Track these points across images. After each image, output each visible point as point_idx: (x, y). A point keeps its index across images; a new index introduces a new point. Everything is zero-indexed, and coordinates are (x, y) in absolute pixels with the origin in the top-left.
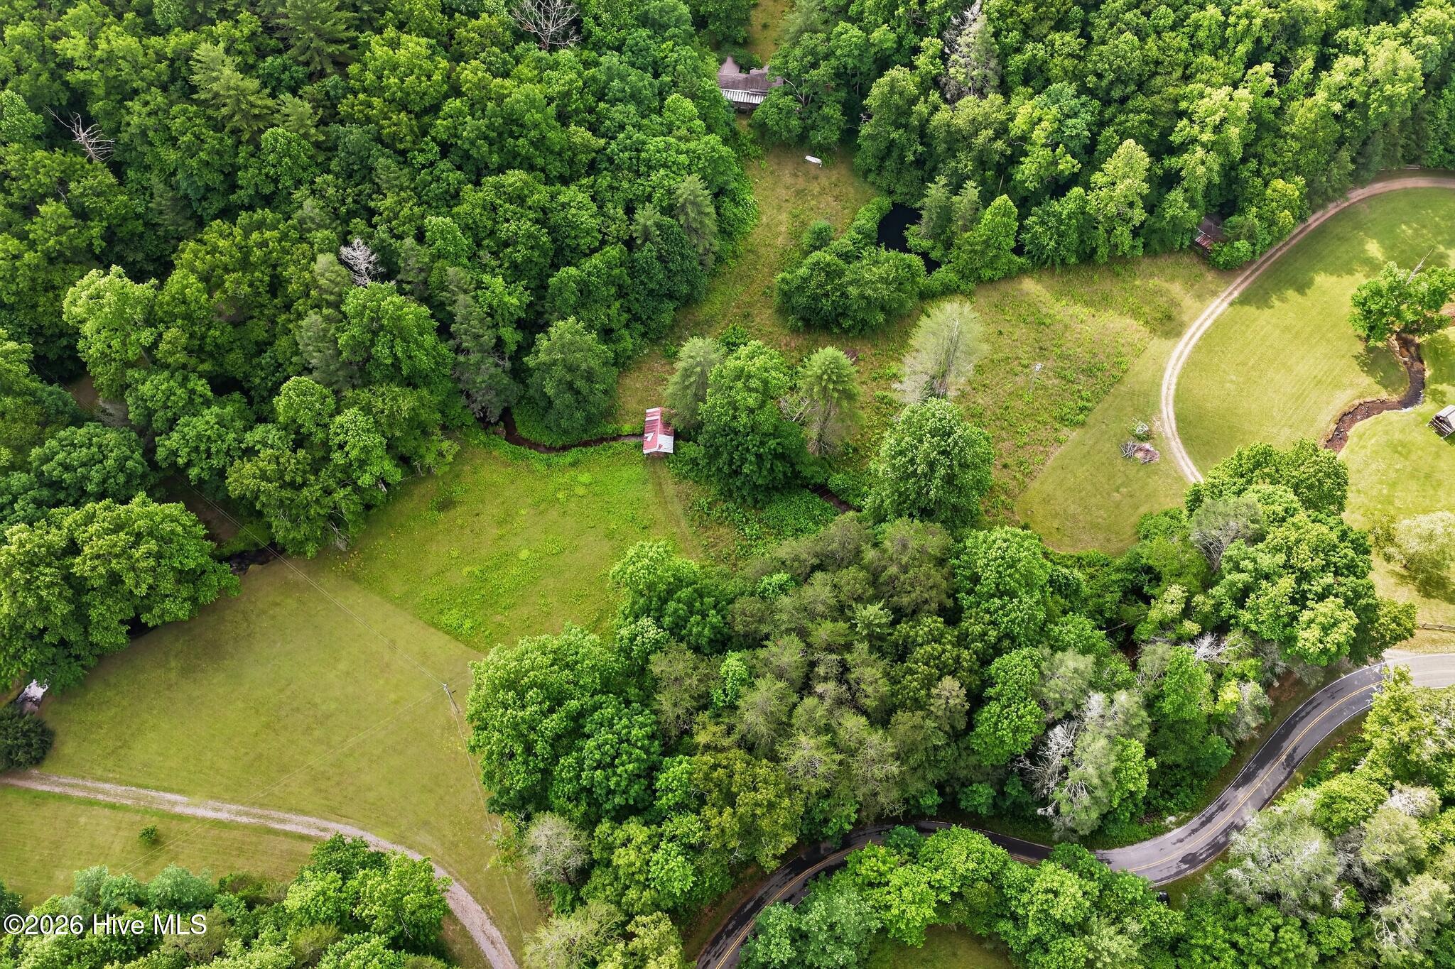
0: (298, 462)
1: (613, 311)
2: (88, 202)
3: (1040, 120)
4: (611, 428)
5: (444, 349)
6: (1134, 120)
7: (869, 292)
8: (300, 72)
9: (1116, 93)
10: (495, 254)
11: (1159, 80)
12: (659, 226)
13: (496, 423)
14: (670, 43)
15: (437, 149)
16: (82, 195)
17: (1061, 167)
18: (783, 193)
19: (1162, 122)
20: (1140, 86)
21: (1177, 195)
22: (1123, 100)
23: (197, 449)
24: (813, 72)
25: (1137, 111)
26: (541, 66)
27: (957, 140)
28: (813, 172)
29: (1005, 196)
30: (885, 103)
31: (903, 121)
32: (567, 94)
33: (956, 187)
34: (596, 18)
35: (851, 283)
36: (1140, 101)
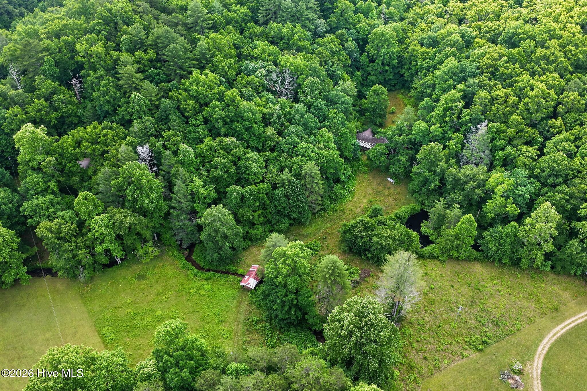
0: (70, 230)
1: (256, 214)
2: (57, 104)
3: (503, 183)
4: (233, 268)
5: (162, 203)
6: (557, 196)
7: (382, 241)
8: (164, 77)
9: (550, 181)
10: (208, 171)
11: (577, 180)
12: (289, 181)
13: (185, 249)
14: (335, 110)
15: (202, 120)
16: (56, 101)
17: (507, 209)
18: (370, 190)
19: (574, 202)
20: (566, 181)
21: (575, 242)
22: (554, 186)
23: (35, 211)
24: (397, 137)
25: (560, 192)
26: (268, 101)
27: (458, 184)
28: (389, 185)
29: (471, 215)
30: (425, 157)
31: (433, 169)
32: (272, 115)
33: (449, 206)
34: (304, 92)
35: (376, 235)
36: (564, 187)
